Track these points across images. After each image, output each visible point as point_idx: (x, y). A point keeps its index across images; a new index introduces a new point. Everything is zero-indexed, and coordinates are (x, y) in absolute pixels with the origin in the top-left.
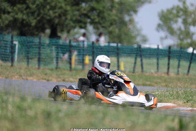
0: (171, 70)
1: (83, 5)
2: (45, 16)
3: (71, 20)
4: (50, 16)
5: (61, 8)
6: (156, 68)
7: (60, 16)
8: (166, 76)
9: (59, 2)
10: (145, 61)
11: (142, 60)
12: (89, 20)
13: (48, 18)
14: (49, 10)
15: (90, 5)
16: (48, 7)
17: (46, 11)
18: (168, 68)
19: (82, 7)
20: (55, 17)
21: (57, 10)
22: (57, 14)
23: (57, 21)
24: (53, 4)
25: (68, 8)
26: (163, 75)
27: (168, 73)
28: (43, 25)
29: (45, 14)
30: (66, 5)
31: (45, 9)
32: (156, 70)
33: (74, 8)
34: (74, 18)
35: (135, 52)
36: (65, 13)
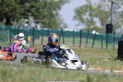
0: (82, 45)
1: (27, 4)
2: (2, 11)
3: (19, 13)
4: (6, 11)
5: (13, 6)
6: (72, 43)
7: (12, 11)
8: (79, 49)
9: (12, 2)
10: (66, 39)
11: (63, 39)
12: (30, 14)
13: (5, 12)
14: (5, 7)
15: (31, 4)
16: (5, 5)
17: (3, 8)
18: (80, 44)
19: (26, 6)
20: (9, 11)
21: (10, 7)
22: (10, 10)
23: (10, 14)
24: (8, 4)
25: (17, 6)
26: (77, 48)
27: (80, 47)
28: (2, 16)
29: (2, 10)
30: (16, 4)
31: (3, 7)
32: (72, 45)
33: (21, 6)
34: (21, 12)
35: (59, 34)
36: (15, 9)
